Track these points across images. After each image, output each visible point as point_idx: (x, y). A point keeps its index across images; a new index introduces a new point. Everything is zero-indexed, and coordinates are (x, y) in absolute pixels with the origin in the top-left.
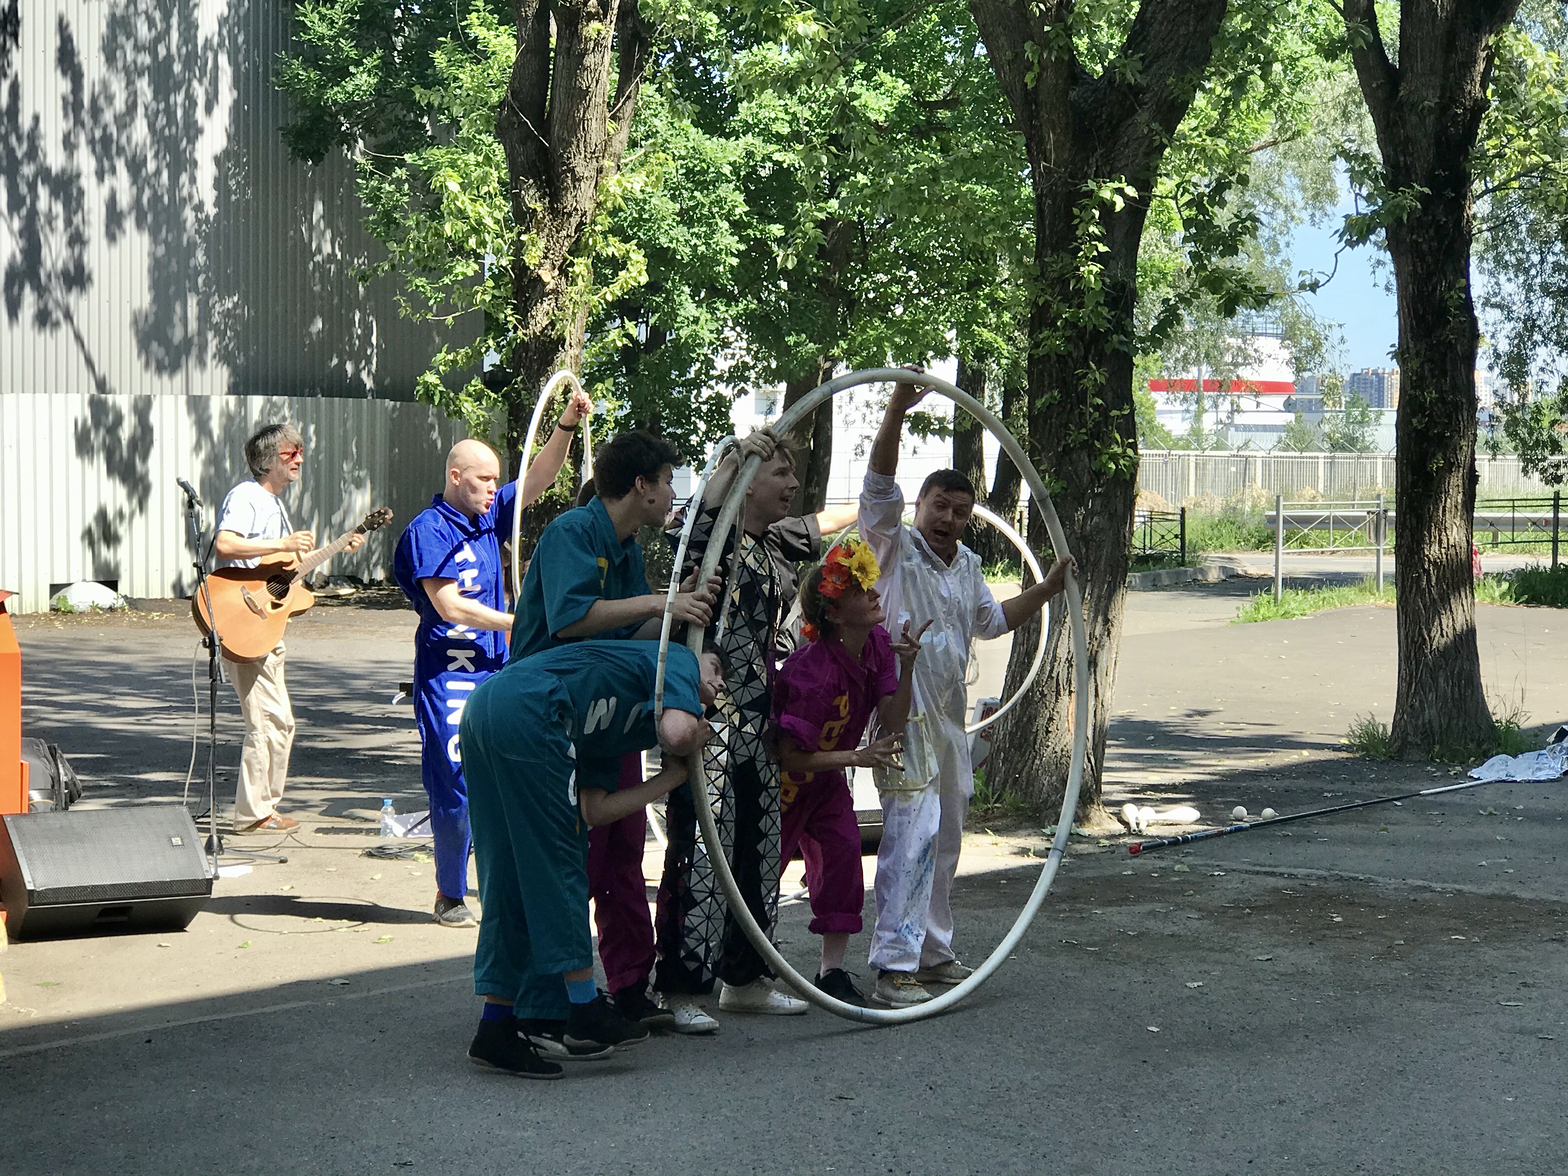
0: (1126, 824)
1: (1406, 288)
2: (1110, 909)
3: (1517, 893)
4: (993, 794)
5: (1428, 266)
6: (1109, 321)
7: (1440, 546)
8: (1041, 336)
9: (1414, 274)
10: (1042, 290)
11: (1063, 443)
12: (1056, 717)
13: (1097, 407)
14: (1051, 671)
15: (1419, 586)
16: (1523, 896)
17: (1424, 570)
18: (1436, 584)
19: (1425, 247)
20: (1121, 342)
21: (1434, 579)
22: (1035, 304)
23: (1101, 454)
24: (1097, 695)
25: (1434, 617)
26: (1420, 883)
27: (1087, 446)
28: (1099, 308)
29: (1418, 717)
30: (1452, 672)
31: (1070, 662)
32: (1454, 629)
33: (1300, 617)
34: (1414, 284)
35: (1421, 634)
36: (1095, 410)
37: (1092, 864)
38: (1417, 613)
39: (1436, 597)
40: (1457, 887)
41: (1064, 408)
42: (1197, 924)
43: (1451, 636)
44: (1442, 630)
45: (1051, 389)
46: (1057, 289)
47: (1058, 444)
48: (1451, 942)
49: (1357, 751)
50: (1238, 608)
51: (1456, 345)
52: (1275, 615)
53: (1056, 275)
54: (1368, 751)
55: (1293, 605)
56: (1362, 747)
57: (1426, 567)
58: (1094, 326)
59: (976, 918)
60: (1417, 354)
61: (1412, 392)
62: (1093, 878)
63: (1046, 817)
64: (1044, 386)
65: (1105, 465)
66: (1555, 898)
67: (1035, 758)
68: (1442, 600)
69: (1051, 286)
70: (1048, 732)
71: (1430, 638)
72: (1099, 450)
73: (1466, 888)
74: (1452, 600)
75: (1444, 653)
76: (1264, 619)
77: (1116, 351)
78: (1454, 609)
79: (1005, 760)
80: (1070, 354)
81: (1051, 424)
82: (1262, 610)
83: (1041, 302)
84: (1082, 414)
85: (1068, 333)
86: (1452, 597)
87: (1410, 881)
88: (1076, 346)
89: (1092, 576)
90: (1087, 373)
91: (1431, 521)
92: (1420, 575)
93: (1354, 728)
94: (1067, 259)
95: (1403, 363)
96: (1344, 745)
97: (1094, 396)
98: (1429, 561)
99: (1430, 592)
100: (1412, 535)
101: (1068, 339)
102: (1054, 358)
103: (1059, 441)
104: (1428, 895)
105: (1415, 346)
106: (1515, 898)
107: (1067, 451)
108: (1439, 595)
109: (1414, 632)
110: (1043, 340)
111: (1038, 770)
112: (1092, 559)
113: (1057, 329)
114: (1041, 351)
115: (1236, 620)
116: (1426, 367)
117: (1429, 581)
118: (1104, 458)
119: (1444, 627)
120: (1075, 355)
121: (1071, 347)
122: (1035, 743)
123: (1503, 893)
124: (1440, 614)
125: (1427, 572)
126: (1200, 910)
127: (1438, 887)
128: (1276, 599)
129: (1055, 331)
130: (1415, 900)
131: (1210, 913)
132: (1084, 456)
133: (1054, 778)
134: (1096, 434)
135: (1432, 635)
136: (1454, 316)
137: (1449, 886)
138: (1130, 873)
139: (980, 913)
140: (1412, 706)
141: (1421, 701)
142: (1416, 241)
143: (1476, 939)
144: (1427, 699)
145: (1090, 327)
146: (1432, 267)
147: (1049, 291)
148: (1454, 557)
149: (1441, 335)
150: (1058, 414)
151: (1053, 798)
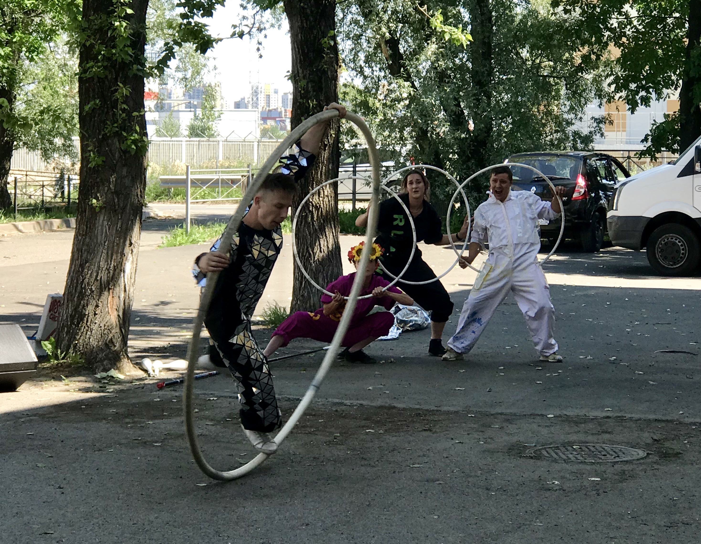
0: (146, 371)
1: (297, 35)
2: (156, 421)
3: (396, 405)
4: (61, 354)
5: (310, 23)
6: (131, 56)
7: (319, 196)
8: (88, 65)
9: (302, 28)
10: (89, 37)
11: (102, 133)
12: (100, 305)
13: (124, 110)
14: (97, 276)
15: (306, 222)
16: (399, 406)
17: (310, 211)
18: (317, 219)
19: (308, 11)
20: (138, 70)
21: (315, 216)
22: (84, 45)
23: (127, 140)
24: (125, 291)
25: (316, 240)
26: (337, 401)
27: (118, 135)
28: (126, 49)
29: (307, 302)
30: (327, 275)
31: (108, 270)
32: (328, 247)
33: (202, 243)
34: (301, 34)
35: (308, 251)
36: (123, 112)
37: (132, 395)
38: (305, 238)
39: (317, 228)
40: (359, 402)
41: (103, 111)
42: (213, 428)
43: (326, 252)
44: (321, 248)
45: (94, 99)
46: (98, 37)
47: (99, 134)
48: (367, 433)
49: (269, 324)
50: (162, 238)
51: (327, 71)
52: (186, 242)
53: (96, 27)
54: (276, 324)
55: (198, 235)
56: (271, 322)
57: (311, 209)
58: (122, 59)
59: (77, 428)
60: (304, 77)
61: (301, 101)
62: (138, 403)
63: (96, 367)
64: (89, 97)
65: (130, 146)
66: (418, 407)
67: (87, 330)
68: (320, 230)
69: (94, 34)
70: (95, 314)
71: (313, 253)
72: (125, 137)
73: (364, 403)
74: (327, 230)
75: (322, 262)
76: (180, 244)
77: (135, 76)
78: (328, 235)
79: (67, 333)
80: (106, 77)
81: (95, 120)
82: (178, 239)
83: (88, 44)
84: (114, 114)
85: (105, 64)
86: (326, 227)
87: (330, 400)
88: (110, 72)
89: (121, 217)
90: (118, 89)
91: (313, 181)
92: (307, 214)
93: (266, 310)
94: (104, 17)
95: (295, 83)
96: (259, 321)
97: (122, 103)
98: (313, 205)
99: (313, 224)
100: (302, 190)
101: (105, 68)
102: (96, 80)
103: (100, 132)
104: (344, 408)
105: (303, 72)
106: (394, 407)
107: (105, 138)
108: (319, 226)
109: (303, 249)
110: (89, 68)
111: (90, 338)
112: (121, 205)
113: (98, 61)
114: (88, 75)
115: (162, 245)
116: (310, 85)
117: (312, 218)
118: (129, 142)
119: (322, 246)
120: (110, 77)
121: (107, 73)
122: (87, 321)
123: (387, 405)
124: (319, 238)
125: (312, 212)
126: (212, 420)
127: (348, 402)
128: (187, 231)
129: (96, 63)
130: (337, 411)
131: (219, 422)
132: (116, 140)
133: (100, 343)
134: (123, 128)
135: (315, 251)
136: (327, 54)
137: (355, 402)
138: (158, 400)
139: (79, 425)
140: (303, 296)
141: (308, 293)
142: (303, 7)
143: (381, 431)
144: (312, 291)
145: (120, 60)
146: (313, 23)
147: (93, 37)
148: (327, 203)
149: (318, 66)
150: (99, 115)
151: (100, 356)
